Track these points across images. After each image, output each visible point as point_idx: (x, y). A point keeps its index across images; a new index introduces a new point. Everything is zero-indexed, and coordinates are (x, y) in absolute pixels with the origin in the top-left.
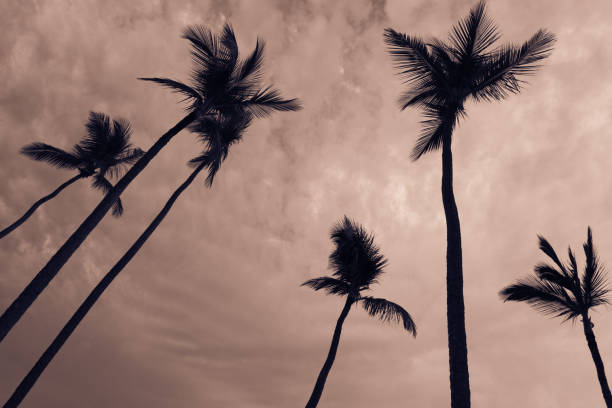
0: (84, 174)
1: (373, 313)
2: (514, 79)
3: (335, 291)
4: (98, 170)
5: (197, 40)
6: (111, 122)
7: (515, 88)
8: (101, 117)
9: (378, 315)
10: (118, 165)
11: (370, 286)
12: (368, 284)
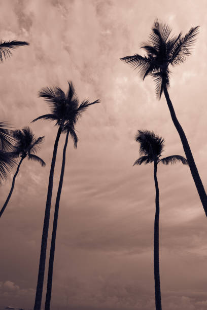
0: (23, 157)
1: (167, 163)
2: (186, 49)
3: (148, 162)
4: (27, 153)
5: (46, 95)
6: (22, 131)
7: (188, 53)
8: (17, 131)
9: (170, 163)
10: (34, 147)
11: (161, 154)
12: (160, 153)
